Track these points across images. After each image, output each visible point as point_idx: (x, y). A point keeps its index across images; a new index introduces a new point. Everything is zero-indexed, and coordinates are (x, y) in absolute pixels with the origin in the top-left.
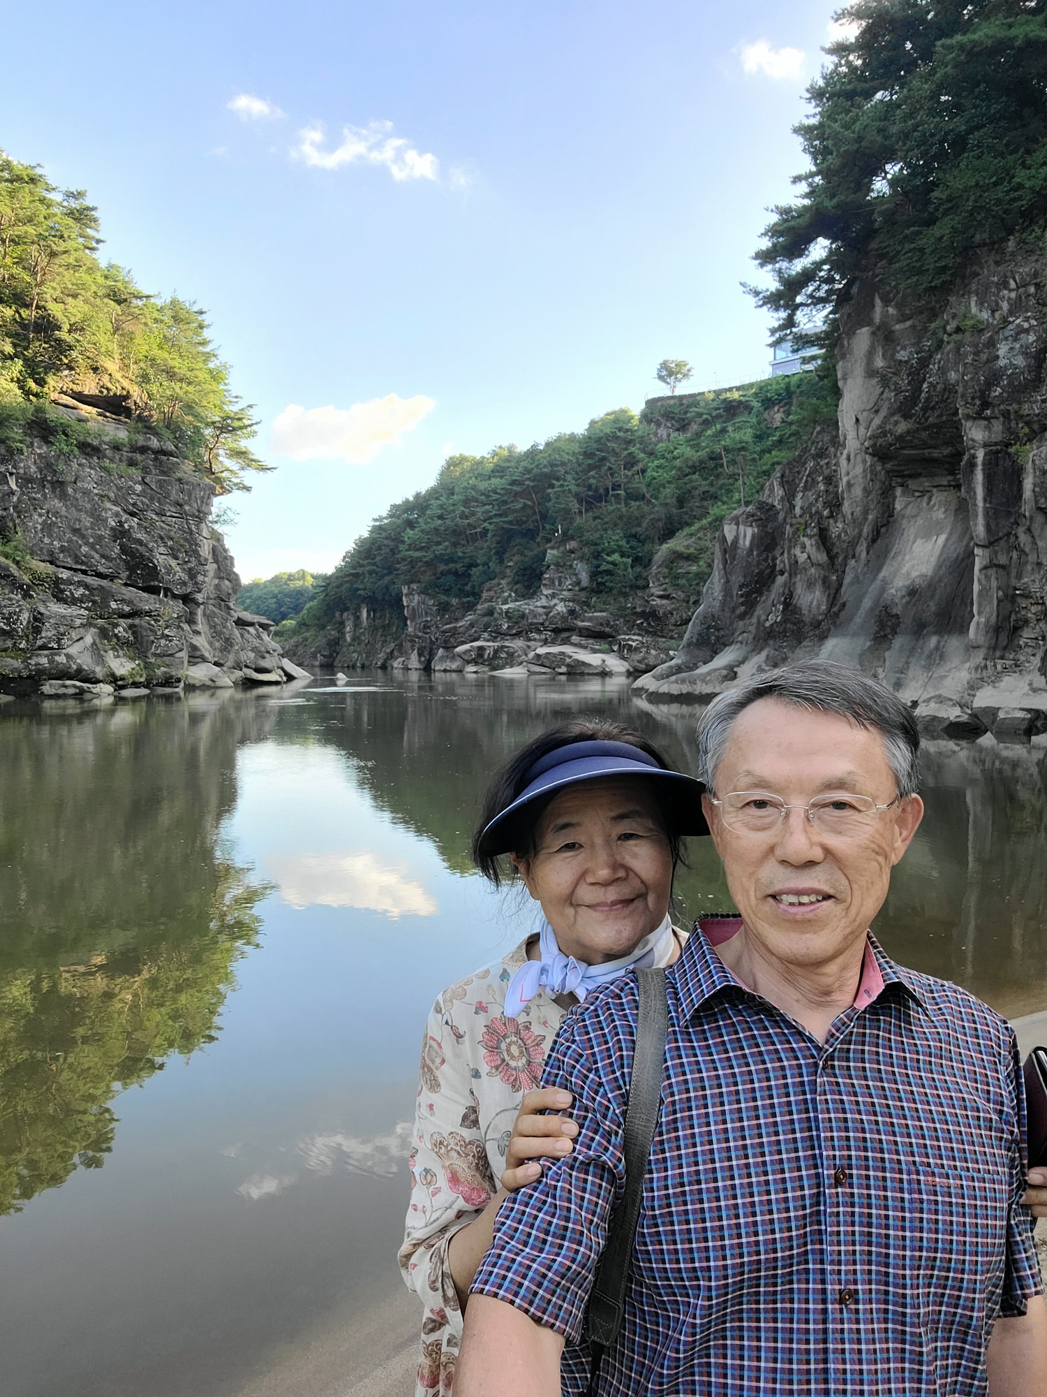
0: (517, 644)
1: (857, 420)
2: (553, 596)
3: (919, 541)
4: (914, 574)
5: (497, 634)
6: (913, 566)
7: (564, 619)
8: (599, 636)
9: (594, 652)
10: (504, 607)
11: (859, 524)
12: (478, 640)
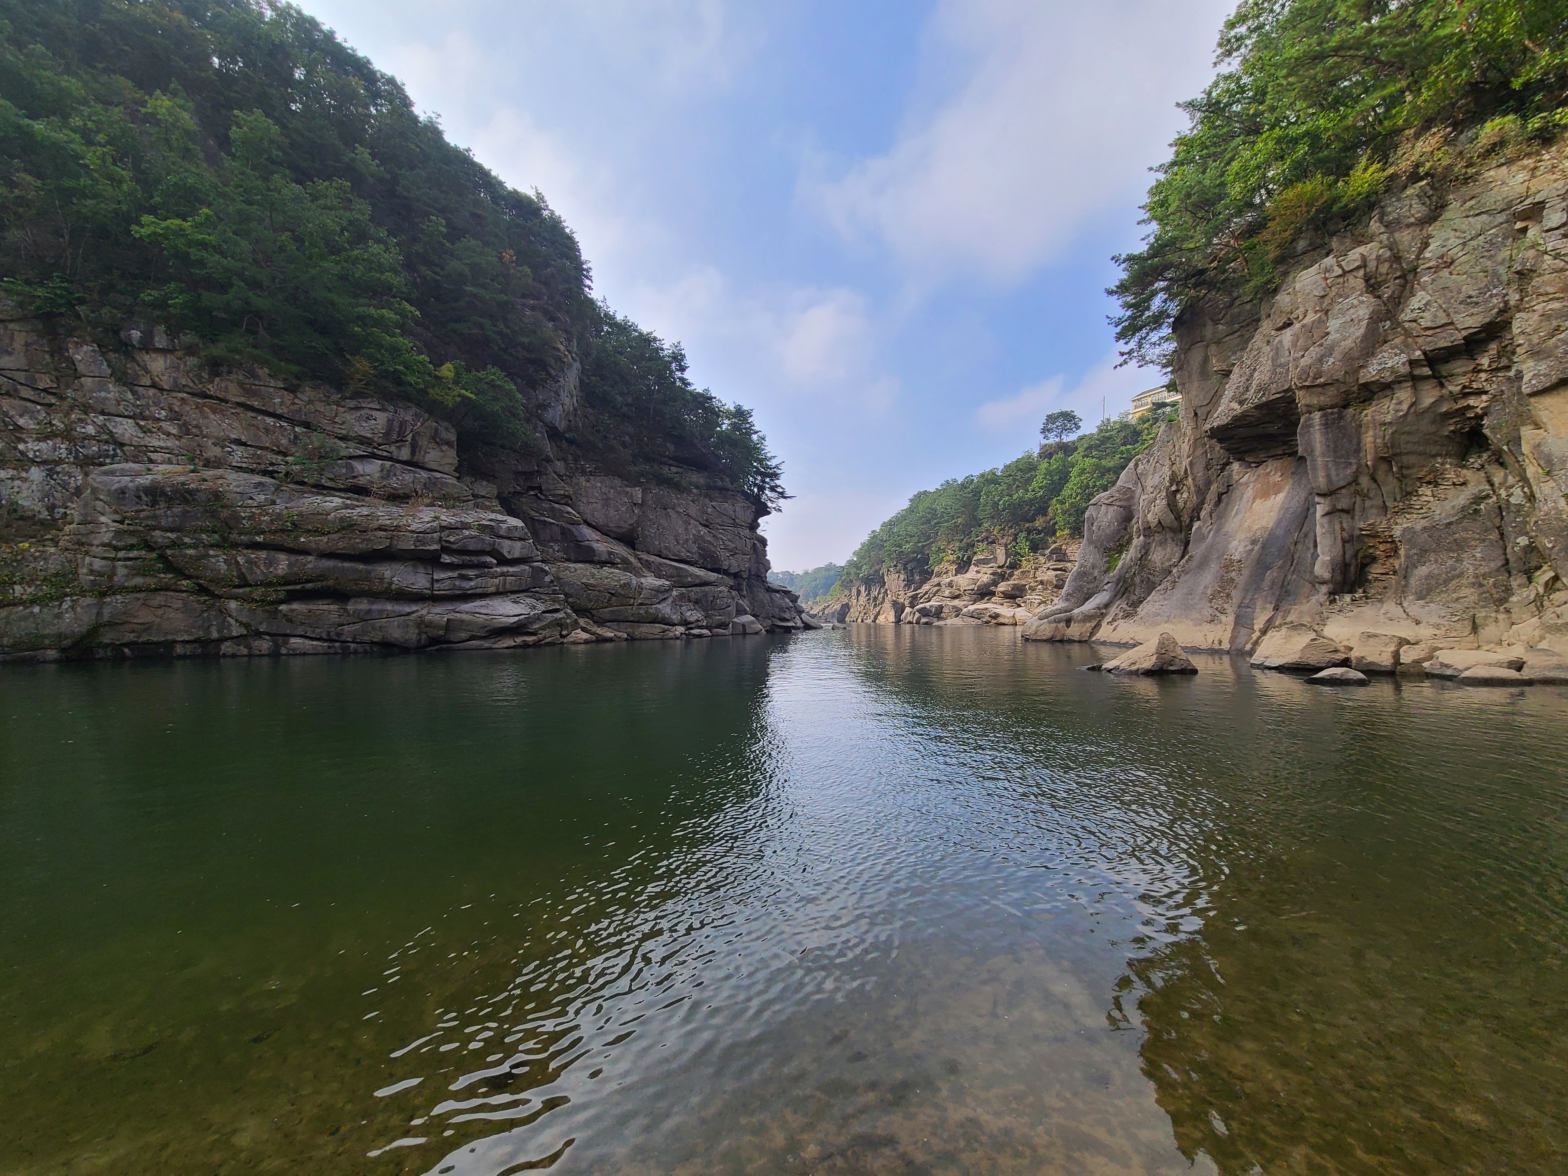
0: (955, 603)
1: (1196, 414)
2: (979, 571)
3: (1258, 501)
4: (1255, 527)
5: (943, 597)
6: (1254, 521)
7: (989, 586)
8: (1012, 597)
9: (1008, 608)
10: (948, 580)
11: (1202, 493)
12: (930, 601)
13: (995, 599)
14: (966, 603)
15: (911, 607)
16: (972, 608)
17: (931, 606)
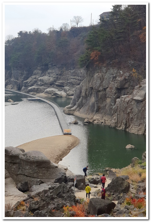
0: (42, 87)
2: (50, 76)
5: (38, 85)
6: (92, 101)
7: (53, 82)
8: (61, 86)
9: (59, 90)
10: (39, 78)
11: (89, 93)
12: (33, 86)
13: (55, 86)
14: (46, 87)
15: (25, 86)
16: (48, 90)
17: (34, 88)
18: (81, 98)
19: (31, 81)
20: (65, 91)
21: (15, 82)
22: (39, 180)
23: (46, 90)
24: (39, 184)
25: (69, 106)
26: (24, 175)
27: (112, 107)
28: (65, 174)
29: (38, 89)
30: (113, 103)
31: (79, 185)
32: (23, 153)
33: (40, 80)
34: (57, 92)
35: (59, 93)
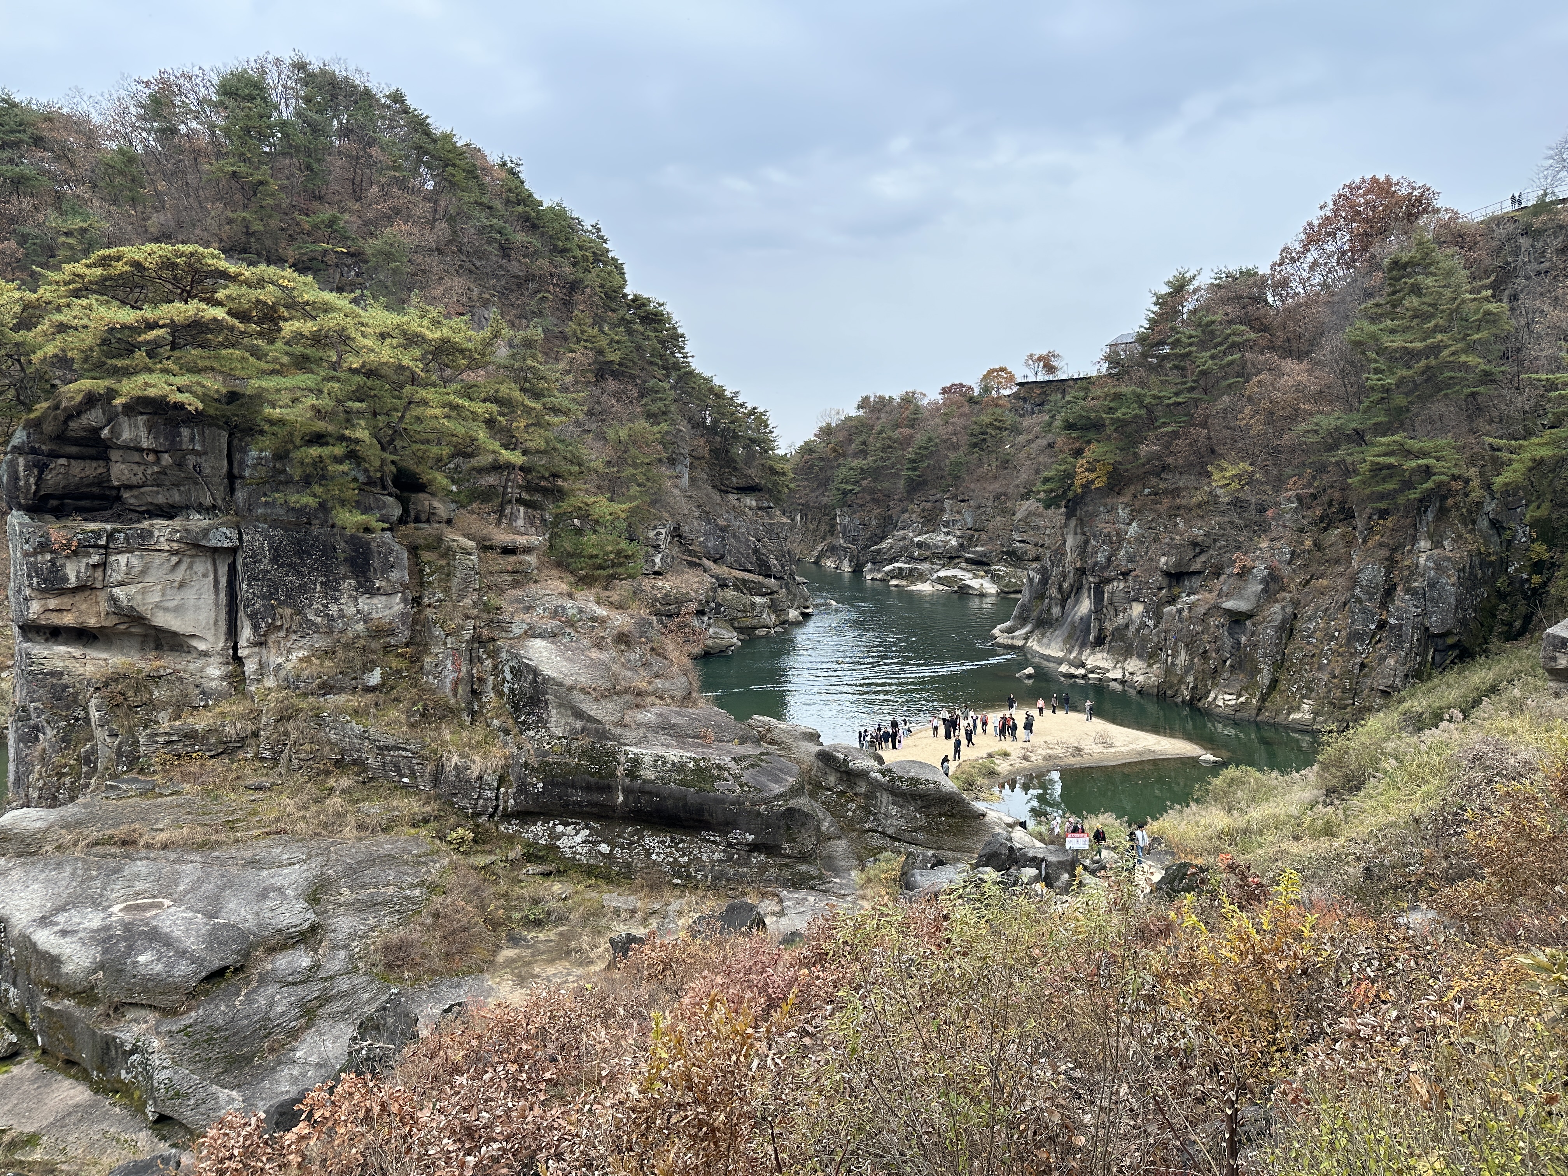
0: (925, 566)
1: (1071, 549)
2: (948, 533)
4: (1081, 615)
5: (911, 559)
7: (957, 550)
8: (979, 563)
9: (976, 576)
10: (916, 539)
11: (1072, 586)
12: (897, 561)
13: (963, 565)
14: (935, 567)
15: (874, 563)
16: (942, 574)
17: (900, 569)
18: (1047, 601)
19: (891, 547)
20: (995, 578)
21: (845, 550)
22: (930, 853)
23: (935, 576)
24: (929, 865)
25: (1008, 624)
26: (883, 834)
27: (1146, 631)
28: (1010, 839)
29: (911, 571)
30: (1150, 618)
31: (1057, 879)
32: (879, 767)
33: (920, 545)
34: (967, 582)
35: (975, 583)
